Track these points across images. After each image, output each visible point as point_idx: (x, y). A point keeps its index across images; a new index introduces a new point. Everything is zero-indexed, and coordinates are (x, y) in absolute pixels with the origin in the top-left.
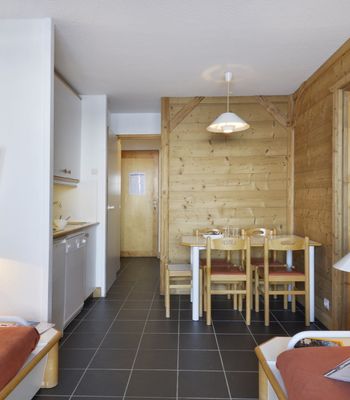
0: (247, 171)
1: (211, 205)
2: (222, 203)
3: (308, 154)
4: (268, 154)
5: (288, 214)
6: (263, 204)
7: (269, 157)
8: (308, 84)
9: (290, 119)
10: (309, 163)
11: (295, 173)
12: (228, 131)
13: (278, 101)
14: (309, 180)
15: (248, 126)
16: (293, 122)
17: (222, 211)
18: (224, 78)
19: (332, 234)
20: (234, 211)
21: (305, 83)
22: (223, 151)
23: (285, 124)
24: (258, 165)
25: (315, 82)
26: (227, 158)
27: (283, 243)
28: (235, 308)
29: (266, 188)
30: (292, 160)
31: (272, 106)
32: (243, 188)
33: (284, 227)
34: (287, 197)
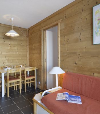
0: (16, 49)
1: (4, 59)
2: (8, 58)
3: (33, 45)
4: (22, 44)
5: (27, 61)
6: (20, 58)
7: (22, 45)
8: (33, 27)
9: (27, 35)
10: (33, 48)
11: (29, 50)
12: (12, 36)
13: (24, 30)
14: (34, 52)
15: (19, 35)
16: (28, 36)
17: (8, 60)
18: (11, 19)
19: (41, 66)
20: (12, 61)
21: (32, 26)
22: (8, 42)
23: (26, 36)
24: (19, 47)
25: (35, 27)
26: (9, 44)
27: (30, 69)
28: (15, 90)
29: (21, 54)
30: (28, 46)
31: (22, 31)
32: (15, 54)
33: (26, 65)
34: (27, 56)
